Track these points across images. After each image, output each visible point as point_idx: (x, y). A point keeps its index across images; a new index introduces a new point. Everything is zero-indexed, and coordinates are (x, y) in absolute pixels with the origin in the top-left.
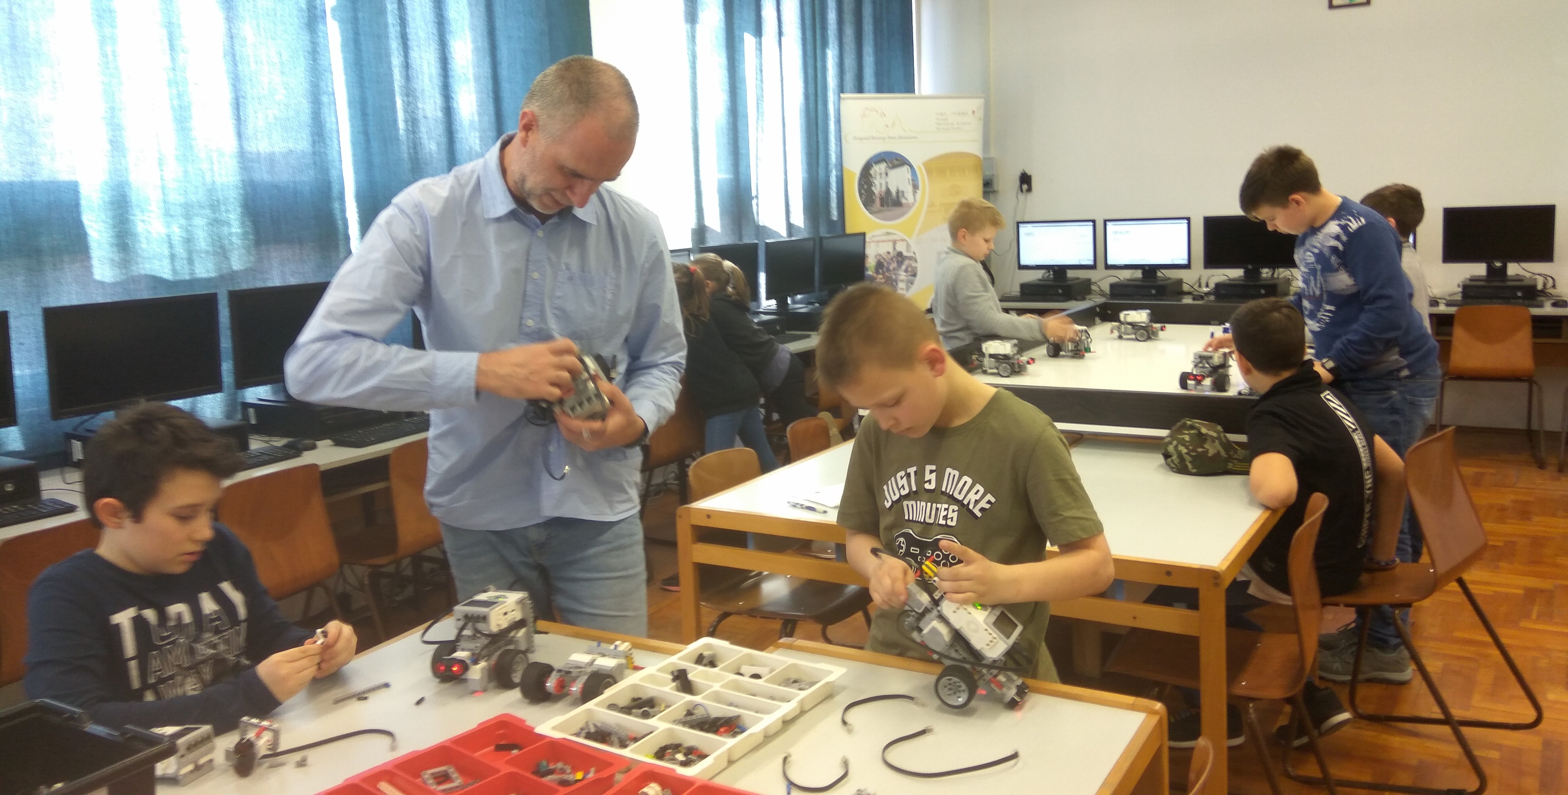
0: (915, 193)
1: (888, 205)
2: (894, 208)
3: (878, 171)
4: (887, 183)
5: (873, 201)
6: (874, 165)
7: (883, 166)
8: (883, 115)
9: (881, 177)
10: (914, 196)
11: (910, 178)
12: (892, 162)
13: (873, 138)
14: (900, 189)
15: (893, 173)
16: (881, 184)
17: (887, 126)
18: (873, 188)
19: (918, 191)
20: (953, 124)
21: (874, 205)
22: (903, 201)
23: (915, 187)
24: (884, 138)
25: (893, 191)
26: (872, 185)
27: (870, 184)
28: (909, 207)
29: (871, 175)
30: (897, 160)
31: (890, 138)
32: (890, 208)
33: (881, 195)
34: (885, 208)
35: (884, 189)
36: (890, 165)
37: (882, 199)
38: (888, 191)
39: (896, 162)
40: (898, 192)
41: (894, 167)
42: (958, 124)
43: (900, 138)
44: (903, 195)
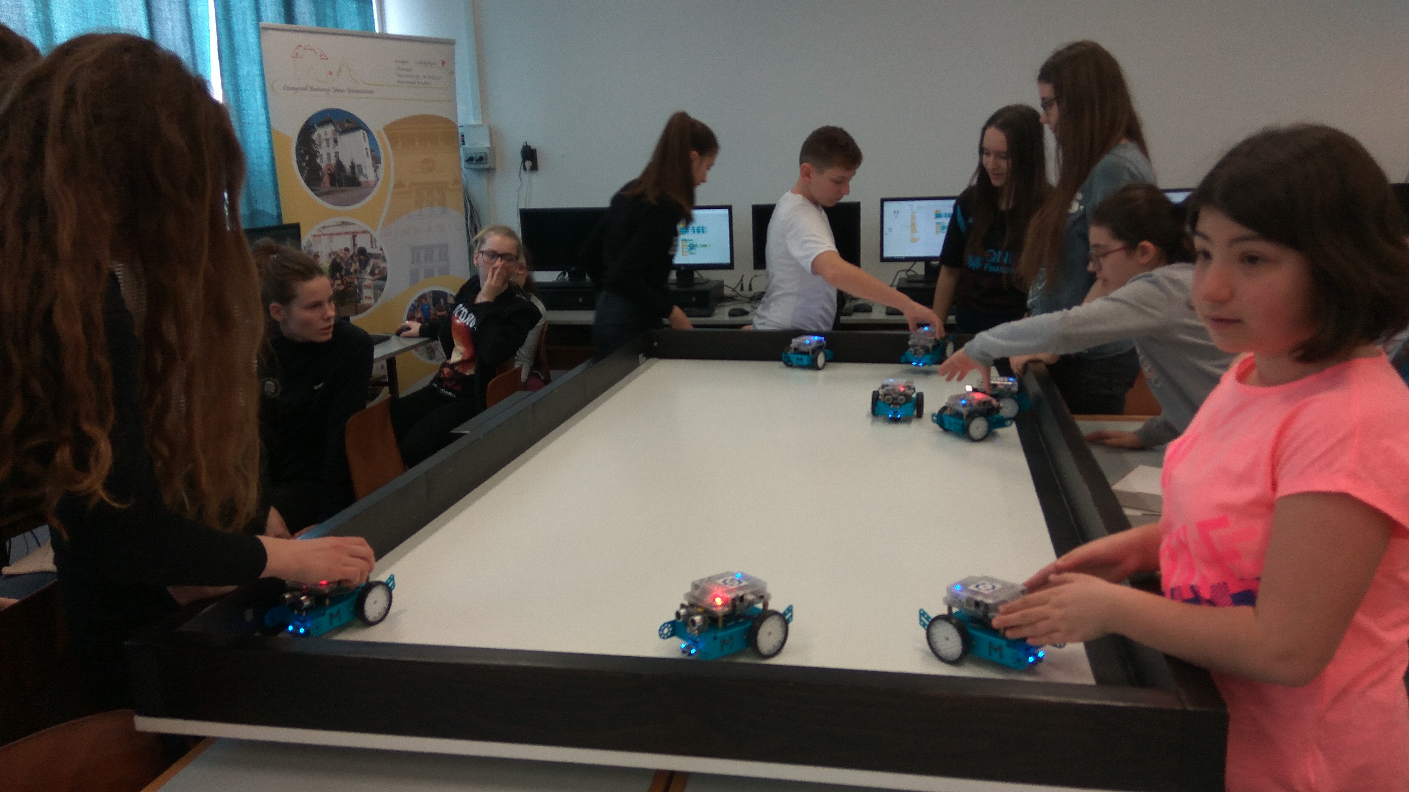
0: (376, 169)
1: (341, 185)
2: (349, 188)
3: (323, 137)
4: (337, 153)
5: (320, 179)
6: (316, 127)
7: (330, 129)
8: (324, 57)
9: (328, 145)
10: (375, 171)
11: (368, 147)
12: (342, 126)
13: (312, 89)
14: (357, 162)
15: (345, 140)
16: (329, 154)
17: (331, 73)
18: (318, 161)
19: (379, 165)
20: (418, 77)
21: (322, 184)
22: (362, 179)
23: (376, 160)
24: (328, 90)
25: (347, 164)
26: (316, 156)
27: (314, 155)
28: (370, 187)
29: (313, 142)
30: (348, 122)
31: (337, 90)
32: (344, 188)
33: (329, 169)
34: (338, 188)
35: (333, 161)
36: (340, 129)
37: (332, 176)
38: (339, 165)
39: (347, 125)
40: (353, 166)
41: (346, 131)
42: (425, 77)
43: (350, 91)
44: (361, 171)
